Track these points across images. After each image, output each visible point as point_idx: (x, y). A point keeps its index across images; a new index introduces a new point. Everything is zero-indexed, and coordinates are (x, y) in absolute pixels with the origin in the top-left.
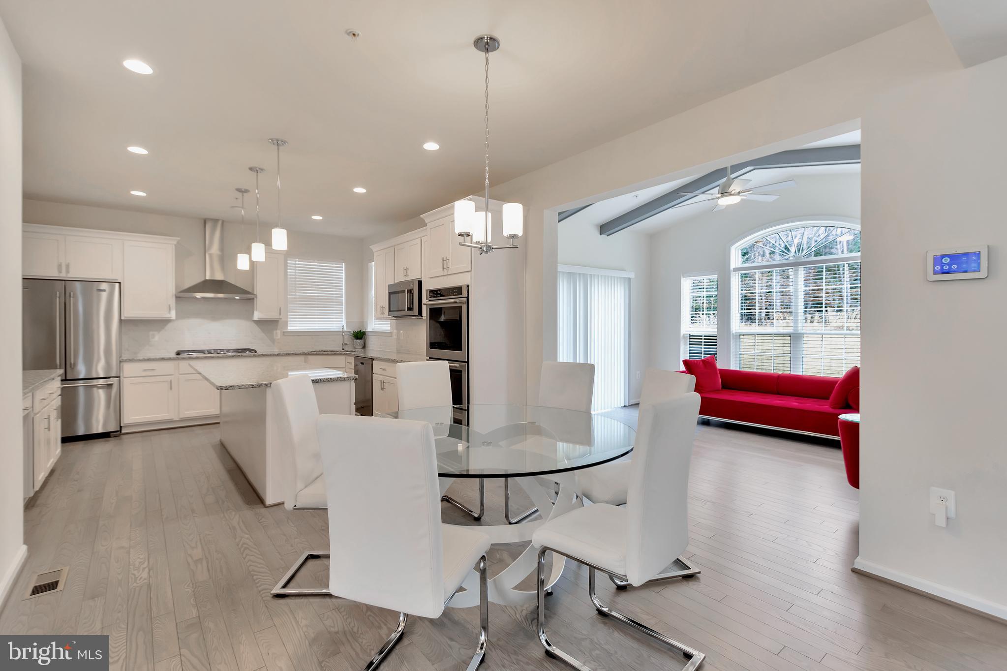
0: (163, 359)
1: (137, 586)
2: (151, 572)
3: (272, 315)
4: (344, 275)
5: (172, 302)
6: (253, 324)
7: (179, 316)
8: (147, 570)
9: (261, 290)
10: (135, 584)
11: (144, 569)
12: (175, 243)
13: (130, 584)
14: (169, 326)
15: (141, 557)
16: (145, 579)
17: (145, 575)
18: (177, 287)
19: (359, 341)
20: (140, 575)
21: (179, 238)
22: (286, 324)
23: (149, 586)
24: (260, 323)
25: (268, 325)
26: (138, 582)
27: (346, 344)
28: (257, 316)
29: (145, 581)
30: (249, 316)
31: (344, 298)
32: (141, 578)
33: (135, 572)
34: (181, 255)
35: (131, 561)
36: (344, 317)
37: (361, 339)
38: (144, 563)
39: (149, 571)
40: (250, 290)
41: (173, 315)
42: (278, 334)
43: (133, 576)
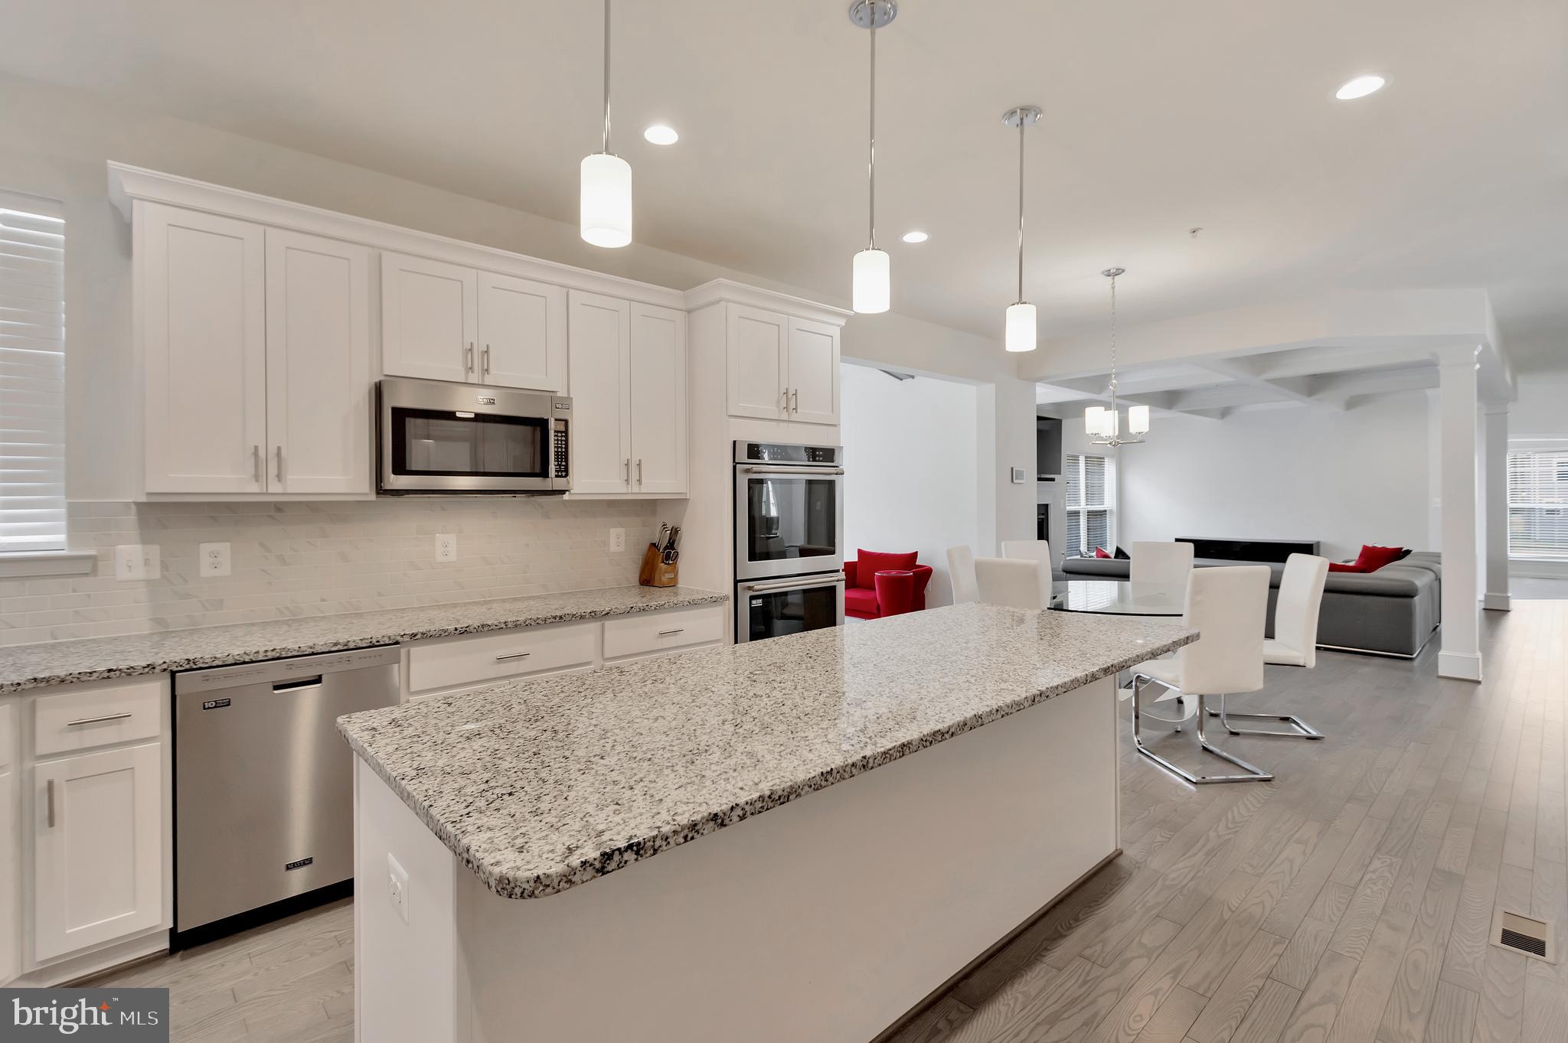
1: (1392, 856)
2: (1366, 863)
8: (1371, 868)
10: (1394, 860)
11: (1374, 872)
13: (1400, 864)
15: (1368, 891)
16: (1379, 859)
17: (1376, 864)
20: (1382, 867)
23: (1378, 849)
26: (1389, 861)
29: (1379, 856)
32: (1382, 863)
33: (1387, 874)
35: (1387, 895)
38: (1369, 880)
39: (1368, 866)
43: (1393, 871)
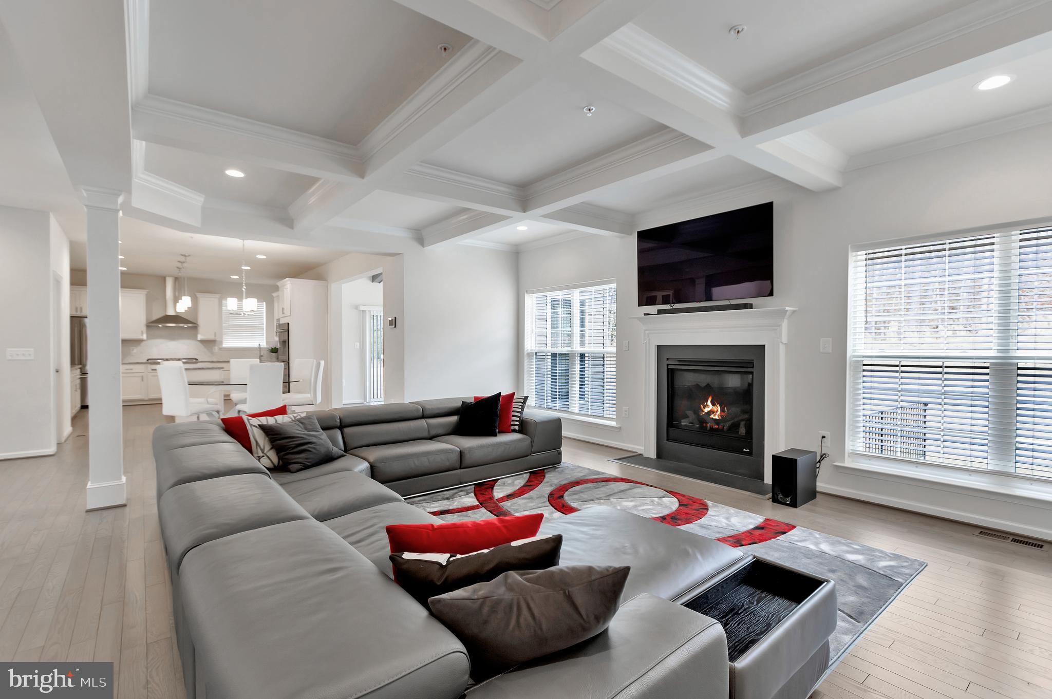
0: (138, 363)
3: (211, 337)
4: (264, 310)
5: (144, 329)
6: (198, 343)
7: (149, 338)
9: (202, 321)
12: (146, 293)
14: (143, 344)
18: (147, 319)
19: (274, 354)
21: (147, 290)
22: (221, 342)
24: (202, 342)
25: (209, 343)
27: (262, 356)
28: (200, 337)
30: (194, 337)
31: (265, 326)
34: (150, 300)
36: (265, 338)
37: (276, 353)
40: (195, 322)
41: (145, 337)
42: (216, 349)
